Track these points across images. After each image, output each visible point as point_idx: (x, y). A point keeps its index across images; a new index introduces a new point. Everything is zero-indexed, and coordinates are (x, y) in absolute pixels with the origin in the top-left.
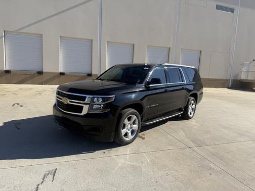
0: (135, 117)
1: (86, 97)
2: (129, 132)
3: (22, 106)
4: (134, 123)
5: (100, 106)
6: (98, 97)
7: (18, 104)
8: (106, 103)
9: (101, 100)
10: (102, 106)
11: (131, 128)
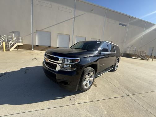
0: (92, 73)
1: (59, 58)
2: (88, 83)
3: (37, 60)
4: (91, 77)
5: (69, 66)
6: (68, 59)
7: (36, 59)
8: (73, 63)
9: (69, 61)
10: (71, 65)
11: (89, 80)
